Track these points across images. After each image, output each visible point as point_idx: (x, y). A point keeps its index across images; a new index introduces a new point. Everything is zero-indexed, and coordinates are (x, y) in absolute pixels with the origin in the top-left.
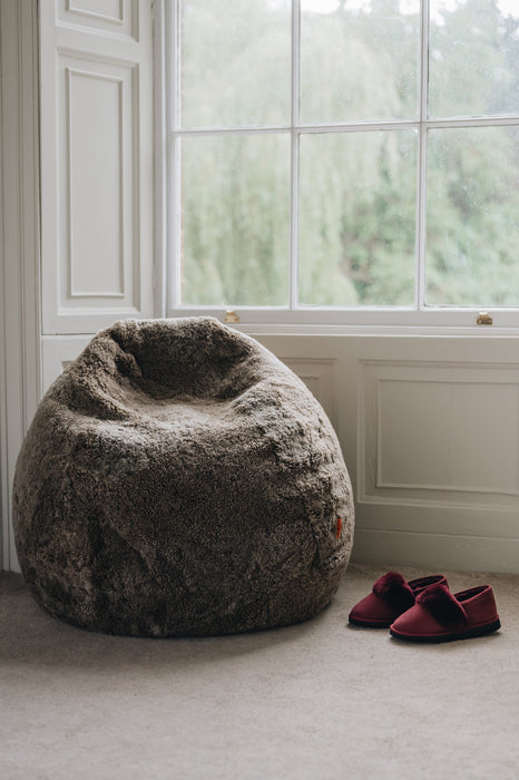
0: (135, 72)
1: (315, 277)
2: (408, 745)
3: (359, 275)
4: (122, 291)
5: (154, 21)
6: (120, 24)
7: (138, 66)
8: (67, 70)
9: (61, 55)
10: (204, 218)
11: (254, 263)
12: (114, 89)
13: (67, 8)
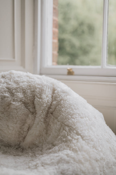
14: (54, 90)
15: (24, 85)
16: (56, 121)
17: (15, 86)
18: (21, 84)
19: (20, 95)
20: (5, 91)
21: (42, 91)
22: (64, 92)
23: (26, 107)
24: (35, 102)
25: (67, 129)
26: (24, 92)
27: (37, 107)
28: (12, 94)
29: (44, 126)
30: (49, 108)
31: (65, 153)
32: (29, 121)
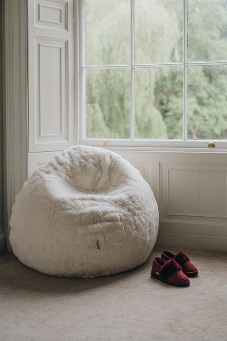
0: (67, 43)
1: (143, 110)
2: (178, 327)
3: (163, 107)
4: (61, 134)
5: (74, 23)
6: (61, 24)
7: (68, 41)
8: (39, 44)
9: (37, 38)
10: (94, 85)
11: (117, 104)
12: (58, 50)
13: (39, 19)
14: (111, 157)
15: (92, 154)
16: (115, 173)
17: (86, 155)
18: (90, 154)
19: (91, 160)
20: (80, 158)
21: (104, 157)
22: (117, 157)
23: (96, 167)
24: (101, 164)
25: (124, 177)
26: (93, 158)
27: (103, 167)
28: (86, 160)
29: (108, 177)
30: (110, 167)
31: (126, 187)
32: (98, 175)
